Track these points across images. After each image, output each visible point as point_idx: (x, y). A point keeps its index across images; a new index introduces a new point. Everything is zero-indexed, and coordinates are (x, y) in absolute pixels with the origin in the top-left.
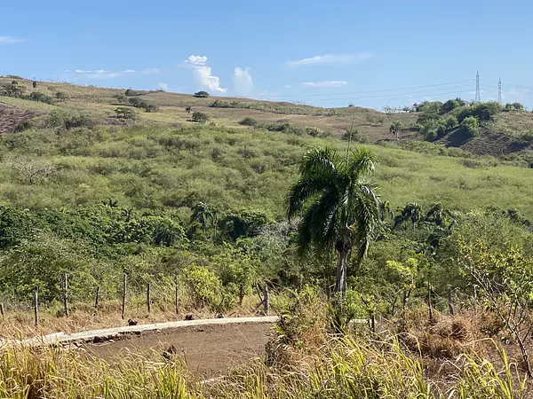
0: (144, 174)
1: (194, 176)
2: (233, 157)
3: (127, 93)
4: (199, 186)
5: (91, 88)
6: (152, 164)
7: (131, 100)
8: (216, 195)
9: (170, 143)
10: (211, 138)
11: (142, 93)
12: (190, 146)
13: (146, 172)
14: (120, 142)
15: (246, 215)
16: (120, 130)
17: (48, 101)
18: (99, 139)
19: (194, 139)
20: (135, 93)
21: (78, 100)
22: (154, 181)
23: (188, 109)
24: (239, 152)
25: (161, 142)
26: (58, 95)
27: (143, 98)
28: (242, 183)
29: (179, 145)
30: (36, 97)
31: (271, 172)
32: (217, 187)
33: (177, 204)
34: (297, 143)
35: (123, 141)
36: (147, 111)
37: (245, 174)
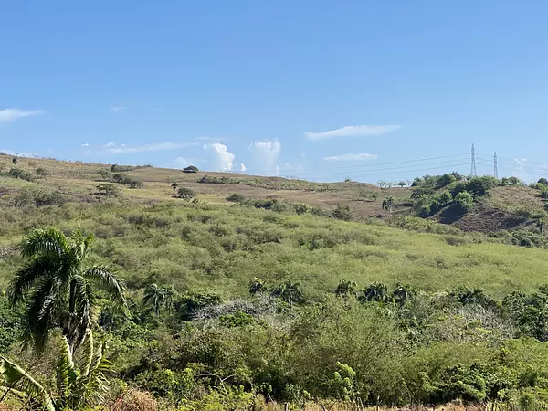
0: (108, 254)
1: (159, 256)
2: (202, 235)
3: (113, 168)
4: (162, 266)
5: (78, 163)
6: (117, 243)
7: (116, 176)
8: (178, 275)
9: (140, 221)
10: (183, 216)
11: (128, 169)
12: (161, 224)
13: (109, 251)
14: (88, 220)
15: (199, 297)
16: (90, 209)
17: (27, 178)
18: (67, 217)
19: (165, 216)
20: (122, 169)
21: (60, 176)
22: (116, 262)
23: (174, 186)
24: (211, 230)
25: (131, 220)
26: (39, 171)
27: (129, 174)
28: (208, 263)
29: (149, 223)
30: (15, 174)
31: (240, 251)
32: (182, 268)
33: (137, 285)
34: (273, 220)
35: (91, 220)
36: (132, 187)
37: (214, 253)
